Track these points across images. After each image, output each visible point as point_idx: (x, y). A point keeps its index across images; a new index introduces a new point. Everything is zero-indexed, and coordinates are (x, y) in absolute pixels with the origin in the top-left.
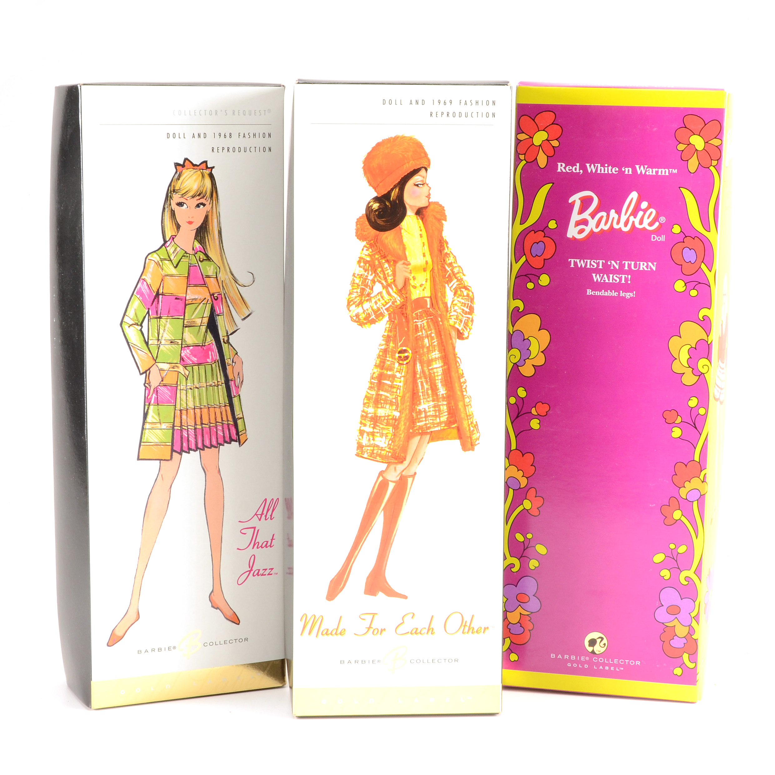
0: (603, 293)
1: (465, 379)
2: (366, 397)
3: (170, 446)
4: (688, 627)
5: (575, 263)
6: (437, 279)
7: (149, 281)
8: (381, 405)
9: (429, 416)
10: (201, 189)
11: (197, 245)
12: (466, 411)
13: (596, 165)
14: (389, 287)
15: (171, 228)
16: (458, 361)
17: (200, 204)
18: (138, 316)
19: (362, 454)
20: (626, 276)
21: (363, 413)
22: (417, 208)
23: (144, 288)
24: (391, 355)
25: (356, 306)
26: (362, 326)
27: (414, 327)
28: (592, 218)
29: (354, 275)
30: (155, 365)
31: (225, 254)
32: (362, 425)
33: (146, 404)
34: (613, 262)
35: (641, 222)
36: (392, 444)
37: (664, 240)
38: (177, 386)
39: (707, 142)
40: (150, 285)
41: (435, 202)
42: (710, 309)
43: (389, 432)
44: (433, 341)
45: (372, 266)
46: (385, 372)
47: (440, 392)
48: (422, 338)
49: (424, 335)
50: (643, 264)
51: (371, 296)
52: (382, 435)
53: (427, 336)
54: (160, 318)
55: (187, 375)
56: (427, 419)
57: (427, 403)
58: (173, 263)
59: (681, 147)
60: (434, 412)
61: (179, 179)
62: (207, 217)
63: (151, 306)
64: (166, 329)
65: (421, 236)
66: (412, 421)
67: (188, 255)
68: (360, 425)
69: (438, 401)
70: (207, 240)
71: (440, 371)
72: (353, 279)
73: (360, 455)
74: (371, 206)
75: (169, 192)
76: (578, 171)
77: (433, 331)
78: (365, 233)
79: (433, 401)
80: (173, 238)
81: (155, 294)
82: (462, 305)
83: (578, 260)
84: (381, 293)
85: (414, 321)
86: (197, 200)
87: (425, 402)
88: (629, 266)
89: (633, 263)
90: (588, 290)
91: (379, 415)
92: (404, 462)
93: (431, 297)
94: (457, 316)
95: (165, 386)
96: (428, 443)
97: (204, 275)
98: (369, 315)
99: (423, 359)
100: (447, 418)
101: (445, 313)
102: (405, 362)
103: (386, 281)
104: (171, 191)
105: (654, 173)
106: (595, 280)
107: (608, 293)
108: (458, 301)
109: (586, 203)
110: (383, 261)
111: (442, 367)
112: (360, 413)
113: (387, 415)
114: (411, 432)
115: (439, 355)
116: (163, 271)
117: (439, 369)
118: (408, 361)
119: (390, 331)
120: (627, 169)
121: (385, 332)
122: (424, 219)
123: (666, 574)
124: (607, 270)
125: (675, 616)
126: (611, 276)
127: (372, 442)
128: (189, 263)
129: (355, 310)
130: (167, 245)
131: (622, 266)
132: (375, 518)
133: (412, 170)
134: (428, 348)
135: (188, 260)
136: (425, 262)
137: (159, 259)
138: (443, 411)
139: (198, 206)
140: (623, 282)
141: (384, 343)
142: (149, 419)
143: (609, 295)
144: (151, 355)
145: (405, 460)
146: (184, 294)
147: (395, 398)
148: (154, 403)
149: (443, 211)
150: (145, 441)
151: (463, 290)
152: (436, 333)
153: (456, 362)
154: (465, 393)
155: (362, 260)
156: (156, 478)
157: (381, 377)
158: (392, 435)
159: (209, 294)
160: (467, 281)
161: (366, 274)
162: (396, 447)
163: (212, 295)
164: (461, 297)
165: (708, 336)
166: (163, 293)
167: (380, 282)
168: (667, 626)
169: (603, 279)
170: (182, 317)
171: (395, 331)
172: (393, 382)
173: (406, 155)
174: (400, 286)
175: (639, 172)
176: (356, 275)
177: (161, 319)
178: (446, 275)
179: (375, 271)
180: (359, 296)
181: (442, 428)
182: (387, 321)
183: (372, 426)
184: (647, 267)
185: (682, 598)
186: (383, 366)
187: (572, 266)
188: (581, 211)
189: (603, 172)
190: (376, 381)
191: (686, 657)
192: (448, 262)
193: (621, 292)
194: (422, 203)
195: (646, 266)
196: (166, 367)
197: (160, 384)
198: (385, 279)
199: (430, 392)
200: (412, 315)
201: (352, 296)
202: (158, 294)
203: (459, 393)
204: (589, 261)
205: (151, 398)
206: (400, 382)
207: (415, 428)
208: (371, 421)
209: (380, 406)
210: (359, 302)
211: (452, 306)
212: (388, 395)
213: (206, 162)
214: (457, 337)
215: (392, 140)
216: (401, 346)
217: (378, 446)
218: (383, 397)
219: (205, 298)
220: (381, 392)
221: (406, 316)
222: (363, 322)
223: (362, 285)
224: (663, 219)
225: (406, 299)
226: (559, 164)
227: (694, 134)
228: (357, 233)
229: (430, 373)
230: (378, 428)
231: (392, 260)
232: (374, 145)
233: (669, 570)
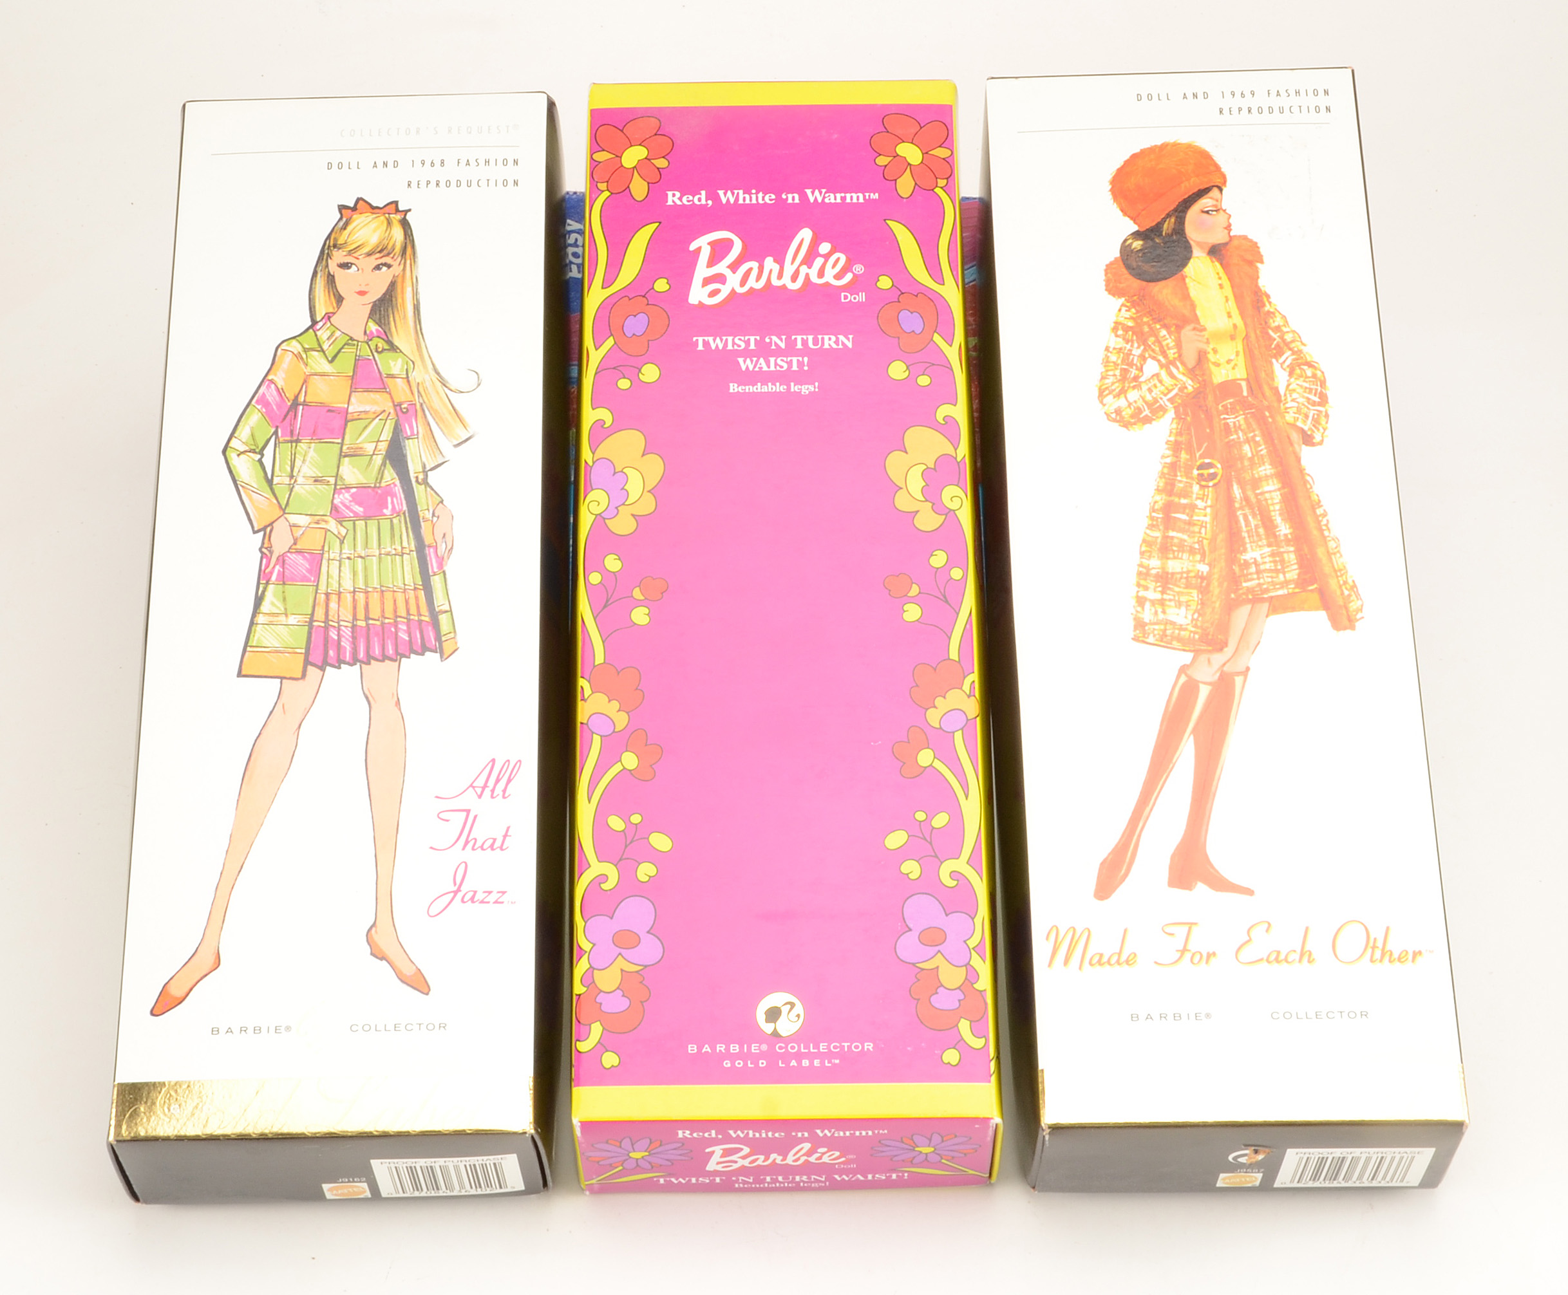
0: (759, 388)
1: (1324, 510)
2: (1144, 541)
3: (303, 655)
4: (964, 968)
5: (706, 344)
6: (1256, 352)
7: (280, 384)
8: (1174, 554)
9: (1265, 571)
10: (386, 242)
11: (373, 327)
12: (1332, 563)
13: (736, 192)
14: (1171, 367)
15: (326, 301)
16: (1308, 482)
17: (382, 264)
18: (257, 438)
19: (1144, 637)
20: (800, 359)
21: (1141, 569)
22: (1210, 245)
23: (271, 395)
24: (1185, 472)
25: (1114, 397)
26: (1127, 428)
27: (1223, 428)
28: (732, 271)
29: (1107, 349)
30: (282, 518)
31: (424, 341)
32: (1141, 589)
33: (261, 582)
34: (775, 338)
35: (821, 274)
36: (1200, 619)
37: (864, 300)
38: (323, 553)
39: (927, 153)
40: (282, 389)
41: (1240, 236)
42: (955, 405)
43: (1192, 598)
44: (1260, 448)
45: (1137, 333)
46: (1176, 500)
47: (1280, 530)
48: (1239, 444)
49: (1242, 440)
50: (830, 339)
51: (1141, 380)
52: (1179, 604)
53: (1248, 441)
54: (298, 441)
55: (344, 535)
56: (1261, 576)
57: (1258, 549)
58: (327, 355)
59: (882, 161)
60: (1272, 564)
61: (345, 229)
62: (393, 285)
63: (282, 422)
64: (308, 459)
65: (1221, 286)
66: (1234, 580)
67: (355, 342)
68: (1137, 589)
69: (1278, 546)
70: (391, 319)
71: (1277, 497)
72: (1106, 355)
73: (1141, 639)
74: (1130, 245)
75: (326, 247)
76: (703, 202)
77: (1257, 433)
78: (1122, 285)
79: (1269, 545)
80: (328, 317)
81: (289, 404)
82: (1305, 392)
83: (711, 339)
84: (1157, 375)
85: (1222, 417)
86: (377, 259)
87: (1254, 548)
88: (805, 342)
89: (810, 338)
90: (731, 385)
91: (1170, 571)
92: (1225, 649)
93: (1247, 380)
94: (1297, 408)
95: (300, 552)
96: (1267, 616)
97: (383, 373)
98: (1139, 410)
99: (1244, 478)
100: (1299, 575)
101: (1276, 404)
102: (1211, 484)
103: (1165, 355)
104: (329, 246)
105: (839, 200)
106: (744, 368)
107: (769, 388)
108: (1298, 385)
109: (719, 250)
110: (1158, 326)
111: (1279, 489)
112: (1136, 569)
113: (1185, 570)
114: (1232, 599)
115: (1273, 471)
116: (308, 368)
117: (1274, 494)
118: (1216, 481)
119: (1179, 434)
120: (790, 196)
121: (1170, 436)
122: (1224, 262)
123: (911, 868)
124: (764, 351)
125: (937, 948)
126: (772, 360)
127: (1161, 616)
128: (356, 355)
129: (1112, 403)
130: (318, 327)
131: (791, 344)
132: (1177, 749)
133: (1196, 190)
134: (1251, 459)
135: (355, 350)
136: (1232, 326)
137: (300, 349)
138: (1289, 562)
139: (378, 268)
140: (795, 368)
141: (1169, 453)
142: (265, 607)
143: (770, 390)
144: (275, 501)
145: (1227, 646)
146: (344, 403)
147: (1198, 543)
148: (277, 580)
149: (1257, 249)
150: (254, 645)
151: (1305, 367)
152: (1263, 435)
153: (1305, 482)
154: (1326, 533)
155: (1120, 327)
156: (271, 709)
157: (1168, 508)
158: (1198, 604)
159: (391, 404)
160: (1312, 352)
161: (1128, 347)
162: (1206, 625)
163: (397, 406)
164: (1302, 379)
165: (956, 450)
166: (304, 401)
167: (1154, 358)
168: (923, 969)
169: (758, 366)
170: (339, 441)
171: (1189, 434)
172: (1192, 516)
173: (1183, 170)
174: (1191, 363)
175: (812, 200)
176: (1111, 350)
177: (299, 444)
178: (1271, 345)
179: (1145, 342)
180: (1120, 380)
181: (1291, 591)
182: (1173, 419)
183: (1160, 589)
184: (837, 342)
185: (948, 913)
186: (1172, 490)
187: (700, 347)
188: (712, 262)
189: (748, 201)
190: (1161, 516)
191: (964, 1026)
192: (1273, 325)
193: (792, 384)
194: (1219, 237)
195: (835, 342)
196: (303, 521)
197: (290, 548)
198: (1164, 353)
199: (1261, 531)
200: (1218, 408)
201: (1106, 381)
202: (295, 403)
203: (1315, 532)
204: (730, 339)
205: (271, 573)
206: (1205, 516)
207: (1241, 592)
208: (1156, 582)
209: (1171, 556)
210: (1120, 391)
211: (1288, 392)
212: (1185, 537)
213: (396, 203)
214: (1301, 442)
215: (1157, 150)
216: (1201, 457)
217: (1173, 623)
218: (1176, 541)
219: (384, 411)
220: (1171, 533)
221: (1207, 410)
222: (1130, 422)
223: (1122, 364)
224: (859, 269)
225: (1203, 383)
226: (670, 194)
227: (903, 142)
228: (1107, 285)
229: (1259, 501)
230: (1171, 593)
231: (1174, 324)
232: (1127, 157)
233: (918, 861)
